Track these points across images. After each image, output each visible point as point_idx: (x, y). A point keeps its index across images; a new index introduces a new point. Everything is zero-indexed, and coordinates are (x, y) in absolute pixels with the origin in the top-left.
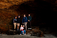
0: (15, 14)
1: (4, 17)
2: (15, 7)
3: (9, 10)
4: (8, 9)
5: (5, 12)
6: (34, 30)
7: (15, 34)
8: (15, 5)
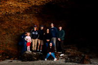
0: (33, 22)
1: (15, 28)
2: (35, 10)
3: (24, 16)
4: (23, 14)
5: (17, 19)
6: (68, 51)
7: (36, 58)
8: (35, 6)
